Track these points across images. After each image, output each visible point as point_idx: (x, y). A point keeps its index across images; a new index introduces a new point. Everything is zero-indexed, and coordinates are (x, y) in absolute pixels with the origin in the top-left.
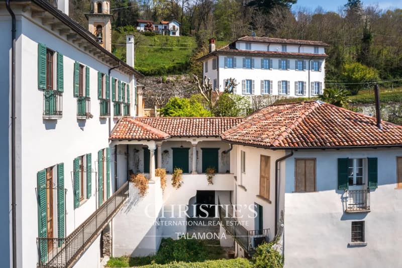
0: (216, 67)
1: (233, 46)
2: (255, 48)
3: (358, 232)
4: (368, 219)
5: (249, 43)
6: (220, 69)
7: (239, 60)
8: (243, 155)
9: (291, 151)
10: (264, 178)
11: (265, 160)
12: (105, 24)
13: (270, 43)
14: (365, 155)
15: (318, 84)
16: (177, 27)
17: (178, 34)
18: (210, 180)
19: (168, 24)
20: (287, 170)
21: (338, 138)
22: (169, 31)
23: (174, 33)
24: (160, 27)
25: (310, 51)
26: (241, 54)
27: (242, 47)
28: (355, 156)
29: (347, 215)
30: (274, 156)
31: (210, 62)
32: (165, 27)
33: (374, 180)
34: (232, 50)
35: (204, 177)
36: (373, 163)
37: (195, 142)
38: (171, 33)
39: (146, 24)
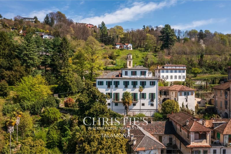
0: (159, 72)
1: (163, 67)
2: (169, 68)
3: (187, 101)
4: (188, 99)
5: (167, 66)
6: (161, 73)
7: (165, 71)
8: (173, 92)
9: (179, 91)
10: (176, 95)
11: (176, 92)
12: (131, 61)
13: (172, 66)
14: (187, 92)
15: (184, 76)
16: (131, 46)
17: (131, 49)
18: (166, 97)
19: (128, 45)
20: (179, 93)
21: (184, 90)
22: (128, 48)
23: (130, 49)
24: (125, 46)
25: (182, 68)
26: (165, 69)
27: (165, 68)
28: (186, 92)
29: (185, 98)
30: (177, 92)
31: (157, 71)
32: (127, 46)
33: (188, 95)
34: (164, 69)
35: (165, 96)
36: (188, 93)
37: (164, 90)
38: (129, 48)
39: (120, 45)
